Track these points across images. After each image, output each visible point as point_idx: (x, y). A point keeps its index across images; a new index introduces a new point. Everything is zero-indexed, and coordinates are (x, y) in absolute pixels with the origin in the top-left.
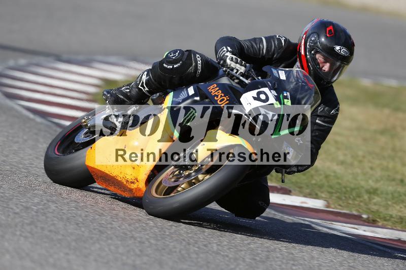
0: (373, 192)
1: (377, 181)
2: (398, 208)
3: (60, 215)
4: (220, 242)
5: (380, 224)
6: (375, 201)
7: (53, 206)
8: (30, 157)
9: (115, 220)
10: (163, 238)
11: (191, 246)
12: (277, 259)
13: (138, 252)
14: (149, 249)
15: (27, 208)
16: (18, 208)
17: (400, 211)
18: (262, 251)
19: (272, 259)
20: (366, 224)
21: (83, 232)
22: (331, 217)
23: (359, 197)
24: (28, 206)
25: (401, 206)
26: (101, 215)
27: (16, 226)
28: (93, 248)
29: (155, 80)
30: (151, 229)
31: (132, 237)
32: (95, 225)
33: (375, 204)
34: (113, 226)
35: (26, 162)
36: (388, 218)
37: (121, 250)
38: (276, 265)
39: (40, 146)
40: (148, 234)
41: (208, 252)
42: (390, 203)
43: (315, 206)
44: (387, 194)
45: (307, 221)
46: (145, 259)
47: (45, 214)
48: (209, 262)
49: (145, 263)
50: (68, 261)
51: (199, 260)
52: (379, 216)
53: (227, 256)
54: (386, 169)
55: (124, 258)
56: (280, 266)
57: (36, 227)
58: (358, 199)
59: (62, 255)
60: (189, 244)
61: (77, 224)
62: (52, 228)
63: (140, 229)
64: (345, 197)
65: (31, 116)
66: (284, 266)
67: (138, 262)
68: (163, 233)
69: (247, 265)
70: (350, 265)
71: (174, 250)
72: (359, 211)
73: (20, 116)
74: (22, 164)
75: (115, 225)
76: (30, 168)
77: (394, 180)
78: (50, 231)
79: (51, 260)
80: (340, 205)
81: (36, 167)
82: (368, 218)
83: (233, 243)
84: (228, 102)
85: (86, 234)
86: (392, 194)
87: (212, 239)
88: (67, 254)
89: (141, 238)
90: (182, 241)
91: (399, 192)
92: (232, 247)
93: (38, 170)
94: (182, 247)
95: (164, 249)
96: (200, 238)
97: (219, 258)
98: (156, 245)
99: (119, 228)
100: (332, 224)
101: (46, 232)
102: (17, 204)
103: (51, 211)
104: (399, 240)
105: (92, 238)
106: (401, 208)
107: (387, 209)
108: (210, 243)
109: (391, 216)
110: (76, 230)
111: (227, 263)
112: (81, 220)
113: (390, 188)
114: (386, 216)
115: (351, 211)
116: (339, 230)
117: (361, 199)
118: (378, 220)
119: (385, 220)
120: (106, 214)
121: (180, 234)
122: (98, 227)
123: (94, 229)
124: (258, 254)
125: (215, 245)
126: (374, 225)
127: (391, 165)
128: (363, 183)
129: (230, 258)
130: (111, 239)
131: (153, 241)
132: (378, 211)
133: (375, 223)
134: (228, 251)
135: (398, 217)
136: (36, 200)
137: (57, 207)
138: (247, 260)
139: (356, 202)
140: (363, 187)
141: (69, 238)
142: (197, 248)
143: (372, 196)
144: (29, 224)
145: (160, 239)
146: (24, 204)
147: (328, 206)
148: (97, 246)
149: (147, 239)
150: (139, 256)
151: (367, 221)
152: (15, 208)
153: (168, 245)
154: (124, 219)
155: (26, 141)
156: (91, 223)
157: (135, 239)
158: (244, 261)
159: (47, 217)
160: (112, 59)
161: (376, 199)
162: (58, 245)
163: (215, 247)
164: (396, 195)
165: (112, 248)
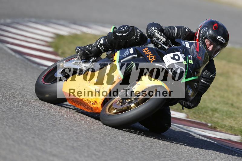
0: (215, 110)
1: (217, 104)
2: (229, 120)
3: (30, 114)
4: (123, 135)
5: (218, 130)
6: (215, 116)
7: (25, 109)
8: (12, 78)
9: (62, 119)
10: (90, 131)
11: (106, 137)
12: (157, 148)
13: (76, 139)
14: (82, 137)
15: (10, 109)
16: (5, 108)
17: (230, 123)
18: (148, 142)
19: (154, 147)
20: (210, 129)
21: (43, 125)
22: (189, 124)
23: (206, 113)
24: (11, 107)
25: (232, 119)
26: (54, 115)
27: (4, 119)
28: (49, 135)
29: (109, 43)
30: (83, 125)
31: (72, 130)
32: (50, 121)
33: (216, 118)
34: (60, 122)
35: (10, 81)
36: (223, 127)
37: (65, 137)
38: (157, 151)
39: (18, 72)
40: (81, 128)
41: (116, 141)
42: (224, 117)
43: (180, 117)
44: (223, 112)
45: (175, 126)
46: (79, 143)
47: (21, 113)
48: (117, 147)
49: (79, 146)
50: (34, 142)
51: (111, 145)
52: (218, 125)
53: (128, 144)
54: (223, 97)
55: (67, 142)
56: (159, 152)
57: (16, 120)
58: (206, 114)
59: (30, 138)
60: (105, 136)
61: (40, 120)
62: (25, 121)
63: (76, 125)
64: (198, 113)
65: (13, 54)
66: (161, 152)
67: (75, 145)
68: (90, 128)
69: (140, 150)
70: (201, 153)
71: (96, 139)
72: (206, 121)
73: (6, 53)
74: (7, 82)
75: (62, 121)
76: (12, 85)
77: (227, 104)
78: (24, 123)
79: (24, 141)
80: (195, 117)
81: (16, 84)
82: (211, 126)
83: (131, 137)
84: (155, 59)
85: (45, 126)
86: (226, 112)
87: (119, 134)
88: (34, 138)
89: (77, 130)
90: (101, 133)
91: (230, 111)
92: (130, 139)
93: (17, 86)
94: (101, 137)
95: (90, 138)
96: (111, 132)
97: (123, 145)
98: (86, 135)
99: (64, 124)
100: (190, 128)
101: (21, 124)
102: (4, 106)
103: (24, 111)
104: (230, 140)
105: (48, 129)
106: (231, 121)
107: (223, 121)
108: (118, 136)
109: (225, 126)
110: (39, 123)
111: (127, 148)
112: (42, 118)
113: (225, 109)
114: (222, 125)
115: (201, 121)
116: (194, 132)
117: (208, 114)
118: (218, 127)
119: (222, 128)
120: (56, 115)
121: (100, 129)
122: (51, 122)
123: (50, 124)
124: (146, 144)
125: (120, 137)
126: (215, 130)
127: (226, 95)
128: (209, 105)
129: (129, 146)
130: (59, 130)
131: (84, 133)
132: (217, 122)
133: (216, 129)
134: (128, 141)
135: (229, 126)
136: (16, 104)
137: (28, 109)
138: (140, 147)
139: (205, 116)
140: (208, 107)
141: (34, 128)
142: (110, 138)
143: (214, 113)
144: (12, 119)
145: (88, 131)
146: (8, 106)
147: (187, 118)
148: (51, 134)
149: (81, 131)
150: (76, 141)
151: (210, 127)
152: (3, 108)
153: (93, 136)
154: (67, 119)
155: (10, 68)
156: (47, 120)
157: (74, 131)
158: (137, 147)
159: (22, 115)
160: (62, 22)
161: (217, 115)
162: (29, 132)
163: (121, 138)
164: (228, 113)
165: (60, 135)
